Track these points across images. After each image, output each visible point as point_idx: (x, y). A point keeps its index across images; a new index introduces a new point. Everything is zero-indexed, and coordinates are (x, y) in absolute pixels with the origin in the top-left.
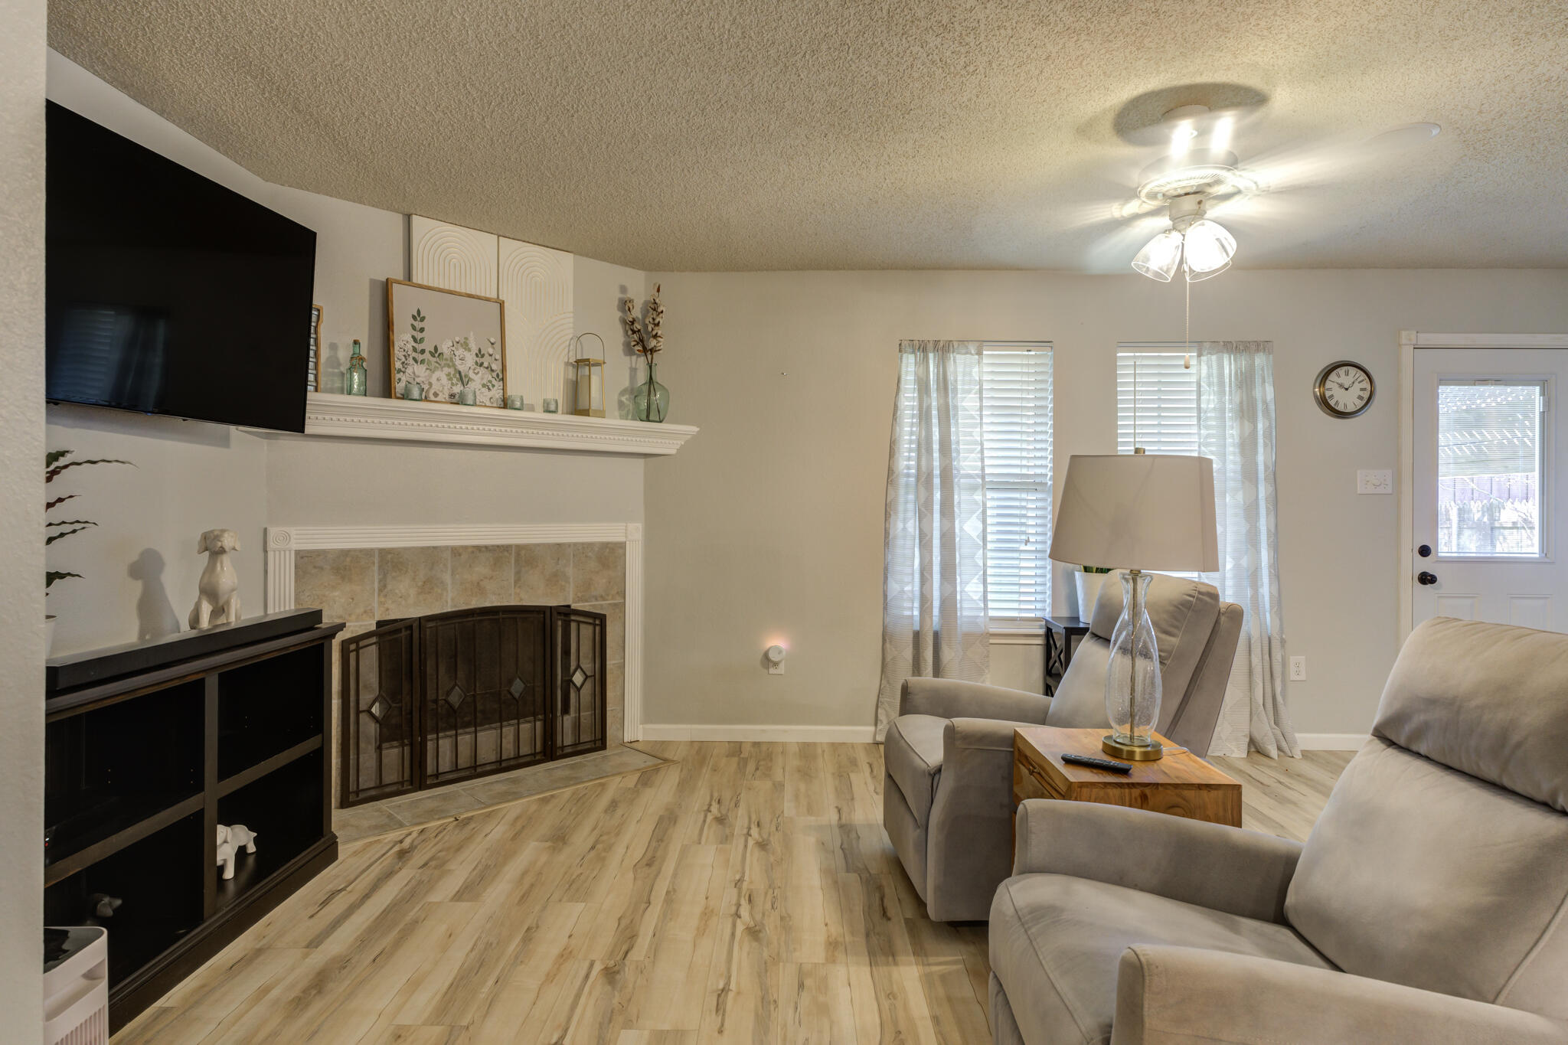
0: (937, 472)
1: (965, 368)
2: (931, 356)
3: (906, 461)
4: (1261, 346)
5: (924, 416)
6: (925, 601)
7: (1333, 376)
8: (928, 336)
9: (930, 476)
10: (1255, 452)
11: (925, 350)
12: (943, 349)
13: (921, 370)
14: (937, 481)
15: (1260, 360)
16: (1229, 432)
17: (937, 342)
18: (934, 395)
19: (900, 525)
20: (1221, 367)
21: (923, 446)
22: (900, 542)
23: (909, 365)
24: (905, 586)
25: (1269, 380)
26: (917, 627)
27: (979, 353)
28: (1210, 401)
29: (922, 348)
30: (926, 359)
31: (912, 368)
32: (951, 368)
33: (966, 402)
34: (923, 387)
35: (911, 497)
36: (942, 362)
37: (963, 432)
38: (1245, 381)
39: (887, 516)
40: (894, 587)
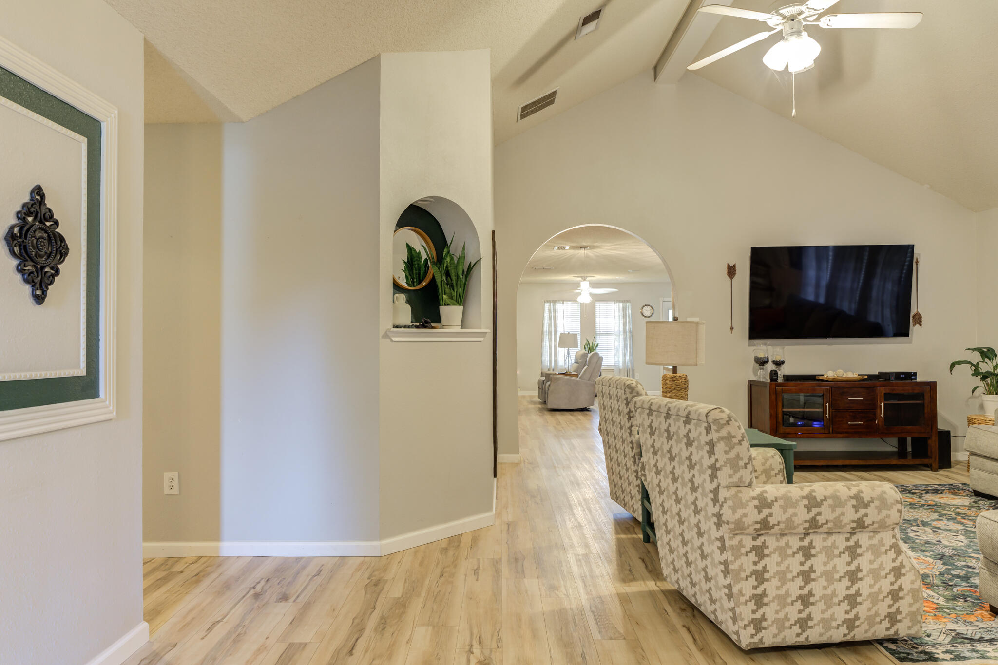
0: (553, 331)
1: (559, 306)
2: (552, 304)
3: (546, 328)
4: (628, 301)
5: (550, 318)
6: (551, 361)
7: (644, 308)
8: (551, 299)
9: (551, 332)
10: (626, 326)
11: (550, 302)
12: (555, 302)
13: (549, 307)
14: (553, 333)
15: (628, 304)
16: (621, 321)
17: (553, 301)
18: (552, 313)
19: (545, 344)
20: (619, 306)
21: (550, 325)
22: (545, 348)
23: (547, 306)
24: (546, 357)
25: (630, 309)
26: (549, 368)
27: (563, 303)
28: (617, 314)
29: (549, 302)
30: (550, 304)
31: (547, 307)
32: (556, 307)
33: (560, 315)
34: (550, 311)
35: (547, 337)
36: (554, 305)
37: (559, 322)
38: (624, 309)
39: (542, 342)
40: (543, 358)
